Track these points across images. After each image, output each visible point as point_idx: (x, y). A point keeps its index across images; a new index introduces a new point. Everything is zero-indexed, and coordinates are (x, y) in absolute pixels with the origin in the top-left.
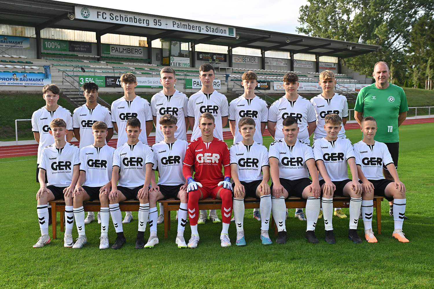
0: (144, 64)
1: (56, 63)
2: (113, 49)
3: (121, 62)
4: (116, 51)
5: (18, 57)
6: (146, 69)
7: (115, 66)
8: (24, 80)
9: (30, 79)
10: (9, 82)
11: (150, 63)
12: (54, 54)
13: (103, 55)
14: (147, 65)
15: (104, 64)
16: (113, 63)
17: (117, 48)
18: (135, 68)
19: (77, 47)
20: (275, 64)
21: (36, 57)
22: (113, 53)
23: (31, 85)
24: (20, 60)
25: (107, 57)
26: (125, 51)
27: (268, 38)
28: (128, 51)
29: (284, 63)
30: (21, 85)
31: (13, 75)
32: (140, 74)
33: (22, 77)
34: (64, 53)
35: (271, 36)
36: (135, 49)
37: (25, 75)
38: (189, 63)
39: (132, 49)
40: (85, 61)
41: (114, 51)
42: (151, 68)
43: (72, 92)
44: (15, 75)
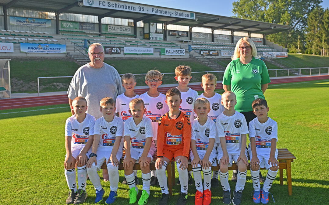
0: (132, 39)
1: (69, 37)
2: (110, 28)
3: (115, 37)
4: (112, 29)
5: (43, 33)
6: (133, 42)
7: (111, 39)
8: (46, 49)
9: (51, 48)
10: (36, 50)
11: (135, 37)
12: (68, 31)
13: (103, 32)
14: (133, 39)
15: (104, 38)
16: (110, 37)
17: (112, 27)
18: (126, 41)
19: (85, 26)
20: (221, 38)
21: (56, 33)
22: (110, 31)
23: (51, 53)
24: (44, 35)
25: (106, 33)
26: (118, 29)
27: (217, 20)
28: (120, 29)
29: (227, 38)
30: (44, 52)
31: (39, 45)
32: (129, 45)
33: (45, 47)
34: (75, 30)
35: (219, 19)
36: (126, 28)
37: (47, 45)
38: (163, 37)
39: (123, 28)
40: (90, 36)
41: (110, 29)
42: (136, 41)
43: (81, 57)
44: (40, 46)
